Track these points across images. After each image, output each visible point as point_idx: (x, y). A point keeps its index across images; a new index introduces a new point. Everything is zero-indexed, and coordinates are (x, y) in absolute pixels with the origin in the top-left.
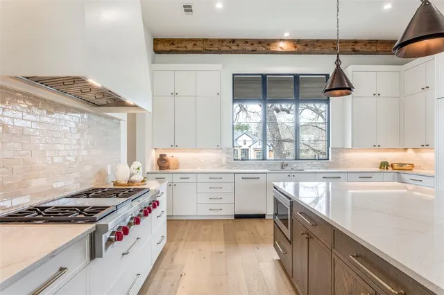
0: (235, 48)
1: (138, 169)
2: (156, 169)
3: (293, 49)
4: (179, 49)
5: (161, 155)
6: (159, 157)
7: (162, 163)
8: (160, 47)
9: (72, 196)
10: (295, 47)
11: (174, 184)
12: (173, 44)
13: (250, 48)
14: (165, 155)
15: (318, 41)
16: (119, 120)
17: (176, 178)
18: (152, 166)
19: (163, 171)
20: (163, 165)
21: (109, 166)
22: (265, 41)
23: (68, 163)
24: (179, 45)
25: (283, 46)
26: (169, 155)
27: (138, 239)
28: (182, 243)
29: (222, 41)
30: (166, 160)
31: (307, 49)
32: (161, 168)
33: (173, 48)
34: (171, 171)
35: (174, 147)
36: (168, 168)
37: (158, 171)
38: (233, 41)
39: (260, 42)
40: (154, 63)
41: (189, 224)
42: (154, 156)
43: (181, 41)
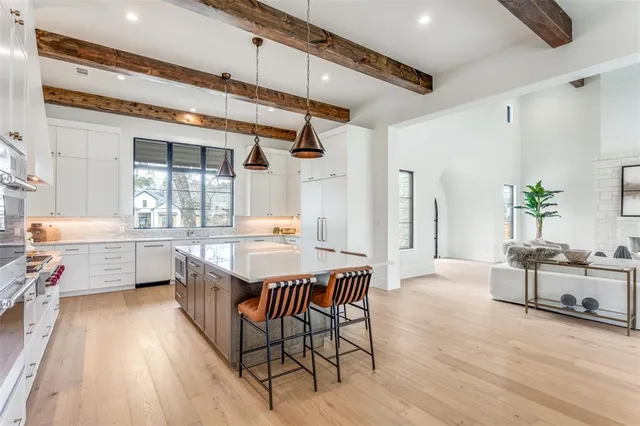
0: (137, 112)
3: (200, 123)
4: (61, 100)
5: (34, 225)
6: (31, 226)
10: (202, 121)
12: (54, 93)
13: (154, 114)
14: (40, 225)
15: (222, 119)
19: (40, 243)
20: (38, 236)
22: (171, 110)
24: (62, 96)
25: (191, 119)
29: (120, 102)
30: (41, 231)
31: (213, 125)
34: (49, 242)
35: (55, 215)
36: (45, 239)
38: (135, 104)
39: (165, 111)
43: (67, 92)
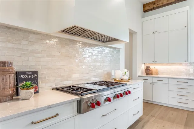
1: (125, 73)
2: (144, 74)
4: (158, 6)
5: (147, 67)
6: (146, 68)
7: (148, 71)
8: (147, 8)
9: (91, 83)
11: (153, 83)
12: (154, 4)
14: (149, 67)
16: (119, 49)
17: (155, 80)
18: (142, 73)
19: (148, 76)
20: (148, 72)
21: (113, 71)
23: (90, 69)
24: (158, 3)
26: (152, 67)
27: (115, 109)
28: (154, 118)
30: (149, 70)
32: (147, 74)
33: (155, 6)
34: (153, 76)
35: (155, 62)
37: (146, 75)
40: (144, 17)
41: (162, 108)
42: (143, 67)
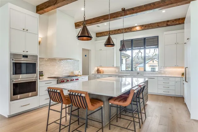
0: (120, 32)
1: (79, 72)
3: (141, 29)
4: (103, 35)
7: (98, 71)
8: (98, 35)
10: (141, 28)
12: (101, 34)
13: (125, 31)
14: (99, 69)
15: (151, 24)
18: (95, 72)
22: (130, 28)
25: (138, 28)
29: (115, 30)
31: (146, 28)
32: (98, 73)
35: (101, 66)
36: (100, 73)
38: (119, 30)
39: (128, 28)
40: (97, 41)
42: (96, 69)
43: (103, 32)
